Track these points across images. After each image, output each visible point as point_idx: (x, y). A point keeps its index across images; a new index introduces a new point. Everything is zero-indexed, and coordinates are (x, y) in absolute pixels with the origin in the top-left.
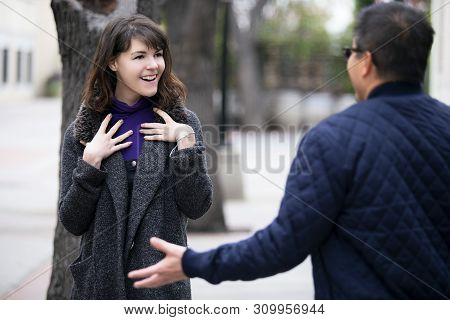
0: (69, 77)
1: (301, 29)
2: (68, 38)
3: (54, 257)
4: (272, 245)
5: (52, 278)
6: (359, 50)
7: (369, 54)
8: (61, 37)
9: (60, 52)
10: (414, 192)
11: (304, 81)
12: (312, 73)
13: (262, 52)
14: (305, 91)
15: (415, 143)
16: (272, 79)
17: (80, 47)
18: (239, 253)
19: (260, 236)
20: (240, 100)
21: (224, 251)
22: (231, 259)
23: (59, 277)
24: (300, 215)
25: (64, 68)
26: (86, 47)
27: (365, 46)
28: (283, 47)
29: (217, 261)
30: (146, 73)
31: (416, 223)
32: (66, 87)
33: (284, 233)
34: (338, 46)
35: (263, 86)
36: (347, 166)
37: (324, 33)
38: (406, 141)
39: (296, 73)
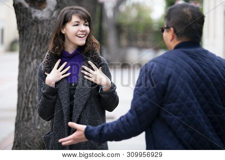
0: (23, 41)
1: (139, 17)
2: (22, 21)
3: (15, 132)
4: (128, 124)
5: (14, 143)
6: (168, 28)
7: (172, 29)
8: (19, 21)
9: (18, 29)
10: (196, 96)
11: (140, 43)
12: (144, 39)
13: (119, 29)
14: (141, 48)
15: (197, 71)
16: (124, 42)
17: (28, 26)
18: (112, 128)
19: (122, 119)
20: (108, 52)
21: (105, 127)
22: (109, 131)
23: (18, 142)
24: (140, 108)
25: (20, 37)
26: (31, 26)
27: (170, 25)
28: (130, 26)
29: (102, 132)
30: (79, 33)
31: (198, 112)
32: (21, 46)
33: (133, 118)
34: (157, 25)
35: (119, 46)
36: (163, 82)
37: (150, 19)
38: (193, 70)
39: (136, 39)
